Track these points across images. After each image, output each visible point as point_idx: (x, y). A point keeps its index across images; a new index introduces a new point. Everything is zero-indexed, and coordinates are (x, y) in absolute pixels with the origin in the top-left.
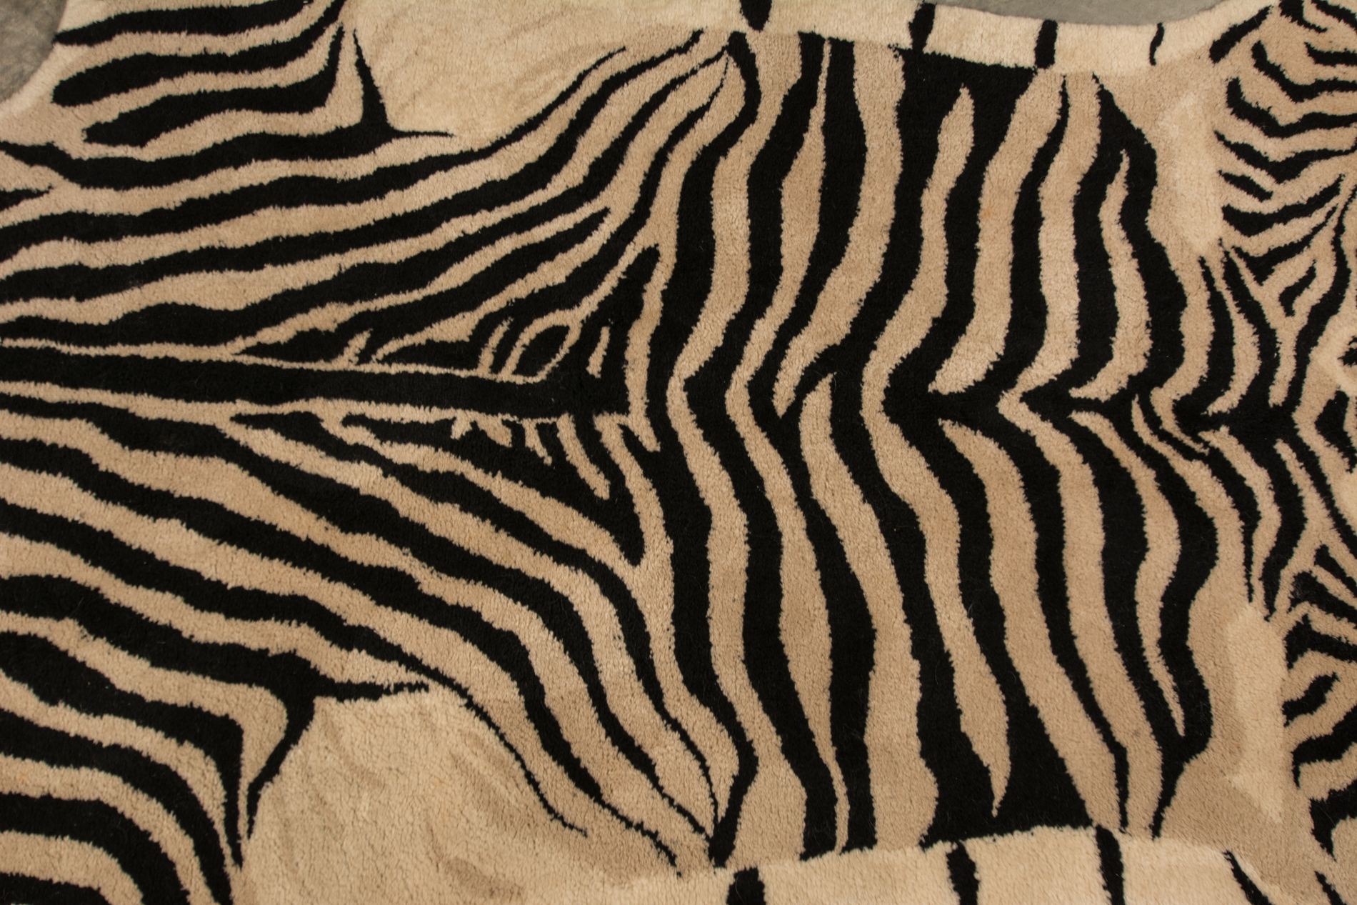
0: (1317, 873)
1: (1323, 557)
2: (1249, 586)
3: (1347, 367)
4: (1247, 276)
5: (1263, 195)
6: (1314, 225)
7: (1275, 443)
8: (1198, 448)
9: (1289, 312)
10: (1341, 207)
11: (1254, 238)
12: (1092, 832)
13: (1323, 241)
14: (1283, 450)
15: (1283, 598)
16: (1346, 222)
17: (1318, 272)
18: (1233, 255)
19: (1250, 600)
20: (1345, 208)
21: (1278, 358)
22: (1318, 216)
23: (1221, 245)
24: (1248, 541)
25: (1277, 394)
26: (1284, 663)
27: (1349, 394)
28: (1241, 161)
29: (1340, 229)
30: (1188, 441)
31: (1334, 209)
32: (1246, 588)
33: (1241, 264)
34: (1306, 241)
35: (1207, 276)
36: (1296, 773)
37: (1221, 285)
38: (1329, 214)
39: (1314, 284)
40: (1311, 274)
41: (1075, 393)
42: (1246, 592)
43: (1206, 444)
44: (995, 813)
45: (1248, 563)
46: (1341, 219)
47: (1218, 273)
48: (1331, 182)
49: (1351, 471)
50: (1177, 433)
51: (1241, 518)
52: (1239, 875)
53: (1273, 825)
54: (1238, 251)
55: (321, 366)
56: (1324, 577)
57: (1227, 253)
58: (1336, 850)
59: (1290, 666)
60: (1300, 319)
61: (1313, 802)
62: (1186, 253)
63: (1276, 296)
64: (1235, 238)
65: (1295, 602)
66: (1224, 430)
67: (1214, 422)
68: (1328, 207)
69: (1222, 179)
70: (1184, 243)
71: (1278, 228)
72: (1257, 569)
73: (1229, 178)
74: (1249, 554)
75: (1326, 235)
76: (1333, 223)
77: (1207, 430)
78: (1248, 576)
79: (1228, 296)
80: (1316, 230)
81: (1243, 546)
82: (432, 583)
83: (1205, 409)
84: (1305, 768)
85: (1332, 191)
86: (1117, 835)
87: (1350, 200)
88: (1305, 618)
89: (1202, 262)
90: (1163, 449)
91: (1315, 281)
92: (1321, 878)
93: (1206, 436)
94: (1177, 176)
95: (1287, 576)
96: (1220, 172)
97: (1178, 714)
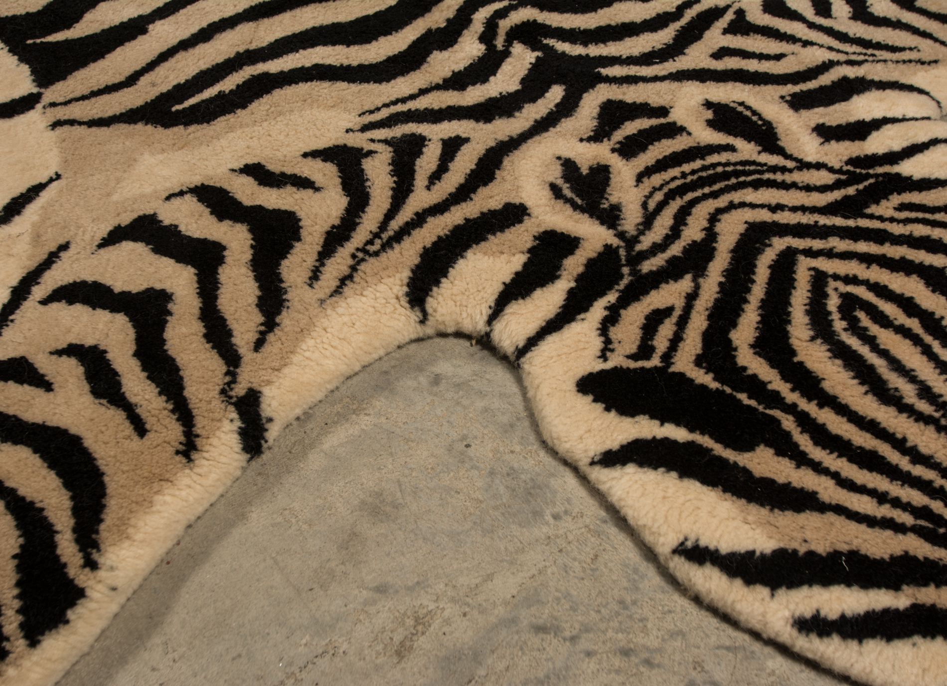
1: (452, 146)
2: (378, 109)
3: (703, 107)
4: (721, 23)
5: (824, 13)
6: (834, 46)
7: (558, 84)
9: (717, 57)
10: (882, 58)
11: (768, 16)
12: (35, 90)
13: (824, 56)
14: (558, 90)
15: (381, 132)
16: (868, 64)
17: (784, 61)
18: (734, 10)
19: (360, 115)
21: (658, 63)
22: (850, 48)
24: (424, 92)
25: (614, 72)
26: (306, 152)
27: (671, 115)
29: (854, 64)
31: (874, 55)
32: (372, 108)
33: (729, 17)
34: (808, 44)
35: (689, 4)
36: (179, 194)
37: (691, 13)
38: (863, 54)
40: (775, 58)
42: (366, 108)
43: (509, 47)
44: (30, 42)
45: (403, 100)
46: (867, 61)
47: (701, 8)
48: (899, 46)
49: (581, 140)
51: (446, 80)
54: (743, 11)
56: (433, 151)
58: (102, 251)
59: (304, 156)
60: (717, 65)
61: (153, 215)
65: (386, 142)
66: (538, 52)
67: (538, 46)
72: (399, 108)
75: (836, 55)
77: (525, 44)
78: (386, 105)
79: (685, 20)
80: (830, 48)
81: (417, 92)
83: (547, 38)
84: (189, 198)
85: (891, 49)
88: (372, 152)
91: (770, 62)
93: (518, 44)
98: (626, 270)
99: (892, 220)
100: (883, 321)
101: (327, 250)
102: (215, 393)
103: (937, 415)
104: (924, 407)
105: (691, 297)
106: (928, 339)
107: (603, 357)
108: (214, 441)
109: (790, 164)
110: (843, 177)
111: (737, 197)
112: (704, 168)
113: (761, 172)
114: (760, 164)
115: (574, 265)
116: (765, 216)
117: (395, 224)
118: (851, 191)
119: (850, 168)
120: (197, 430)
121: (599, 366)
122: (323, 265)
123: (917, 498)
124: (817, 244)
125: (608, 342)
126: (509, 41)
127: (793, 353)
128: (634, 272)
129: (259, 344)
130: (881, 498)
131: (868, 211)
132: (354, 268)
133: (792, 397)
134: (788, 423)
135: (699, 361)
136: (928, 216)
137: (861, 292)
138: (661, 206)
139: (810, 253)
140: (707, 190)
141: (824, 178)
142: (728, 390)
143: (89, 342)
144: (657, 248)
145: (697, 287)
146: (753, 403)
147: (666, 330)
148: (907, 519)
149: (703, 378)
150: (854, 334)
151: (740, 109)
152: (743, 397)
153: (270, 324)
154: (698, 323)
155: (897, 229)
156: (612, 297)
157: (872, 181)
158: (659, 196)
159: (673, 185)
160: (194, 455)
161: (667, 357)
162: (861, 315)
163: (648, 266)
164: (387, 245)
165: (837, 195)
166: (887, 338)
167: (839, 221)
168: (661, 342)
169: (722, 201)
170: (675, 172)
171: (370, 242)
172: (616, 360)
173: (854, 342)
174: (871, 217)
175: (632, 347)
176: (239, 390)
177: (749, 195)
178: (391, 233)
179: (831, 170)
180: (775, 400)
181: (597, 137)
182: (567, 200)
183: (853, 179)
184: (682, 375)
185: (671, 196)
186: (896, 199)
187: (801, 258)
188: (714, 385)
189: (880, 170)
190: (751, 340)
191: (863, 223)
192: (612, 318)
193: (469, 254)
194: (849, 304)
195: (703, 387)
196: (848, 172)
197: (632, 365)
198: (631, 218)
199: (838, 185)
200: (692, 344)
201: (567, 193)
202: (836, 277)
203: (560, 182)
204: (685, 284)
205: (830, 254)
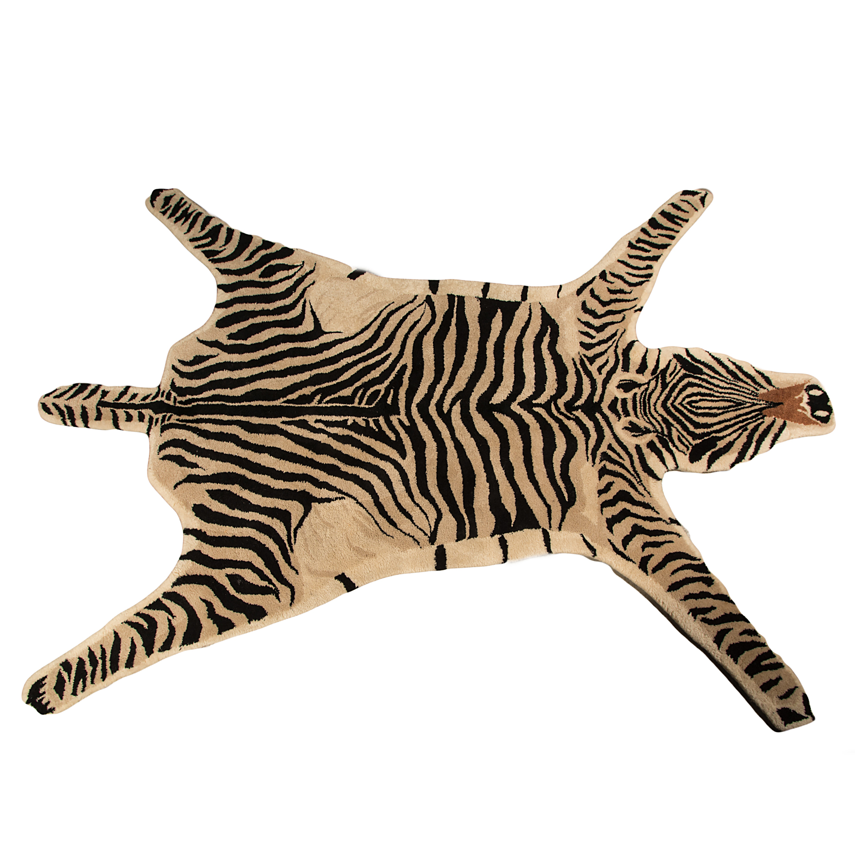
0: (608, 539)
1: (610, 447)
2: (587, 456)
3: (618, 389)
4: (587, 363)
5: (593, 337)
6: (608, 346)
7: (595, 414)
8: (572, 416)
9: (600, 373)
10: (617, 339)
11: (589, 351)
12: (541, 530)
13: (611, 351)
14: (598, 415)
15: (597, 460)
16: (618, 344)
17: (609, 361)
18: (583, 357)
19: (588, 461)
20: (619, 340)
21: (597, 388)
22: (610, 343)
23: (579, 354)
24: (587, 444)
25: (596, 399)
26: (598, 479)
27: (618, 398)
28: (586, 327)
29: (617, 347)
30: (569, 415)
31: (615, 340)
33: (585, 359)
34: (606, 351)
35: (575, 364)
36: (602, 511)
37: (579, 366)
38: (614, 342)
39: (608, 364)
40: (607, 361)
41: (534, 402)
42: (586, 459)
43: (574, 415)
44: (512, 526)
45: (587, 450)
46: (617, 343)
47: (578, 363)
48: (614, 332)
49: (619, 421)
50: (565, 412)
51: (585, 437)
52: (585, 540)
53: (595, 526)
54: (585, 355)
55: (307, 405)
56: (610, 453)
57: (581, 356)
58: (614, 532)
59: (600, 480)
60: (604, 375)
61: (607, 518)
62: (568, 357)
63: (596, 369)
64: (584, 351)
65: (601, 461)
66: (580, 410)
67: (577, 408)
68: (613, 340)
69: (580, 333)
70: (567, 354)
71: (597, 347)
72: (590, 452)
73: (582, 333)
74: (587, 447)
75: (613, 348)
76: (615, 345)
77: (574, 411)
78: (587, 454)
79: (581, 370)
80: (609, 347)
81: (585, 445)
82: (344, 468)
83: (574, 404)
84: (604, 509)
85: (615, 334)
86: (548, 531)
87: (620, 337)
88: (604, 465)
89: (573, 359)
90: (561, 417)
91: (608, 363)
92: (609, 541)
93: (574, 412)
94: (566, 333)
95: (599, 453)
96: (579, 331)
97: (566, 495)
98: (665, 437)
99: (672, 380)
100: (696, 402)
101: (636, 490)
102: (668, 526)
103: (723, 411)
104: (721, 411)
105: (678, 430)
106: (704, 398)
107: (686, 455)
108: (678, 530)
109: (646, 386)
110: (655, 379)
111: (652, 404)
112: (640, 403)
113: (646, 394)
114: (643, 391)
115: (659, 445)
116: (659, 403)
117: (633, 472)
118: (660, 381)
119: (653, 376)
120: (675, 532)
121: (688, 456)
122: (639, 492)
123: (737, 427)
124: (672, 398)
125: (682, 452)
126: (571, 414)
127: (699, 423)
128: (666, 436)
129: (658, 513)
130: (734, 431)
131: (667, 382)
132: (644, 486)
133: (709, 430)
134: (714, 435)
135: (694, 439)
136: (675, 373)
137: (687, 400)
138: (648, 418)
139: (674, 401)
140: (647, 408)
141: (653, 383)
142: (703, 439)
143: (642, 544)
144: (662, 428)
145: (676, 428)
146: (707, 438)
147: (684, 440)
148: (740, 431)
149: (698, 441)
150: (698, 409)
151: (623, 382)
152: (705, 438)
153: (653, 509)
154: (685, 434)
155: (675, 381)
156: (670, 444)
157: (660, 375)
158: (646, 418)
159: (643, 413)
160: (680, 535)
161: (690, 444)
162: (693, 404)
163: (666, 433)
164: (639, 477)
165: (659, 385)
166: (699, 404)
167: (668, 389)
168: (687, 443)
169: (652, 408)
170: (638, 410)
171: (636, 480)
172: (688, 453)
173: (700, 411)
174: (669, 383)
175: (685, 449)
176: (669, 521)
177: (653, 401)
178: (635, 474)
179: (652, 379)
180: (708, 434)
181: (620, 418)
182: (639, 435)
183: (657, 377)
184: (695, 444)
185: (647, 416)
186: (668, 375)
187: (674, 404)
188: (701, 441)
189: (658, 372)
190: (693, 428)
191: (670, 385)
192: (677, 448)
193: (648, 463)
194: (689, 403)
195: (700, 443)
196: (655, 377)
197: (690, 451)
198: (649, 426)
199: (657, 381)
200: (690, 438)
201: (637, 434)
202: (682, 401)
203: (633, 434)
204: (674, 430)
205: (676, 398)
